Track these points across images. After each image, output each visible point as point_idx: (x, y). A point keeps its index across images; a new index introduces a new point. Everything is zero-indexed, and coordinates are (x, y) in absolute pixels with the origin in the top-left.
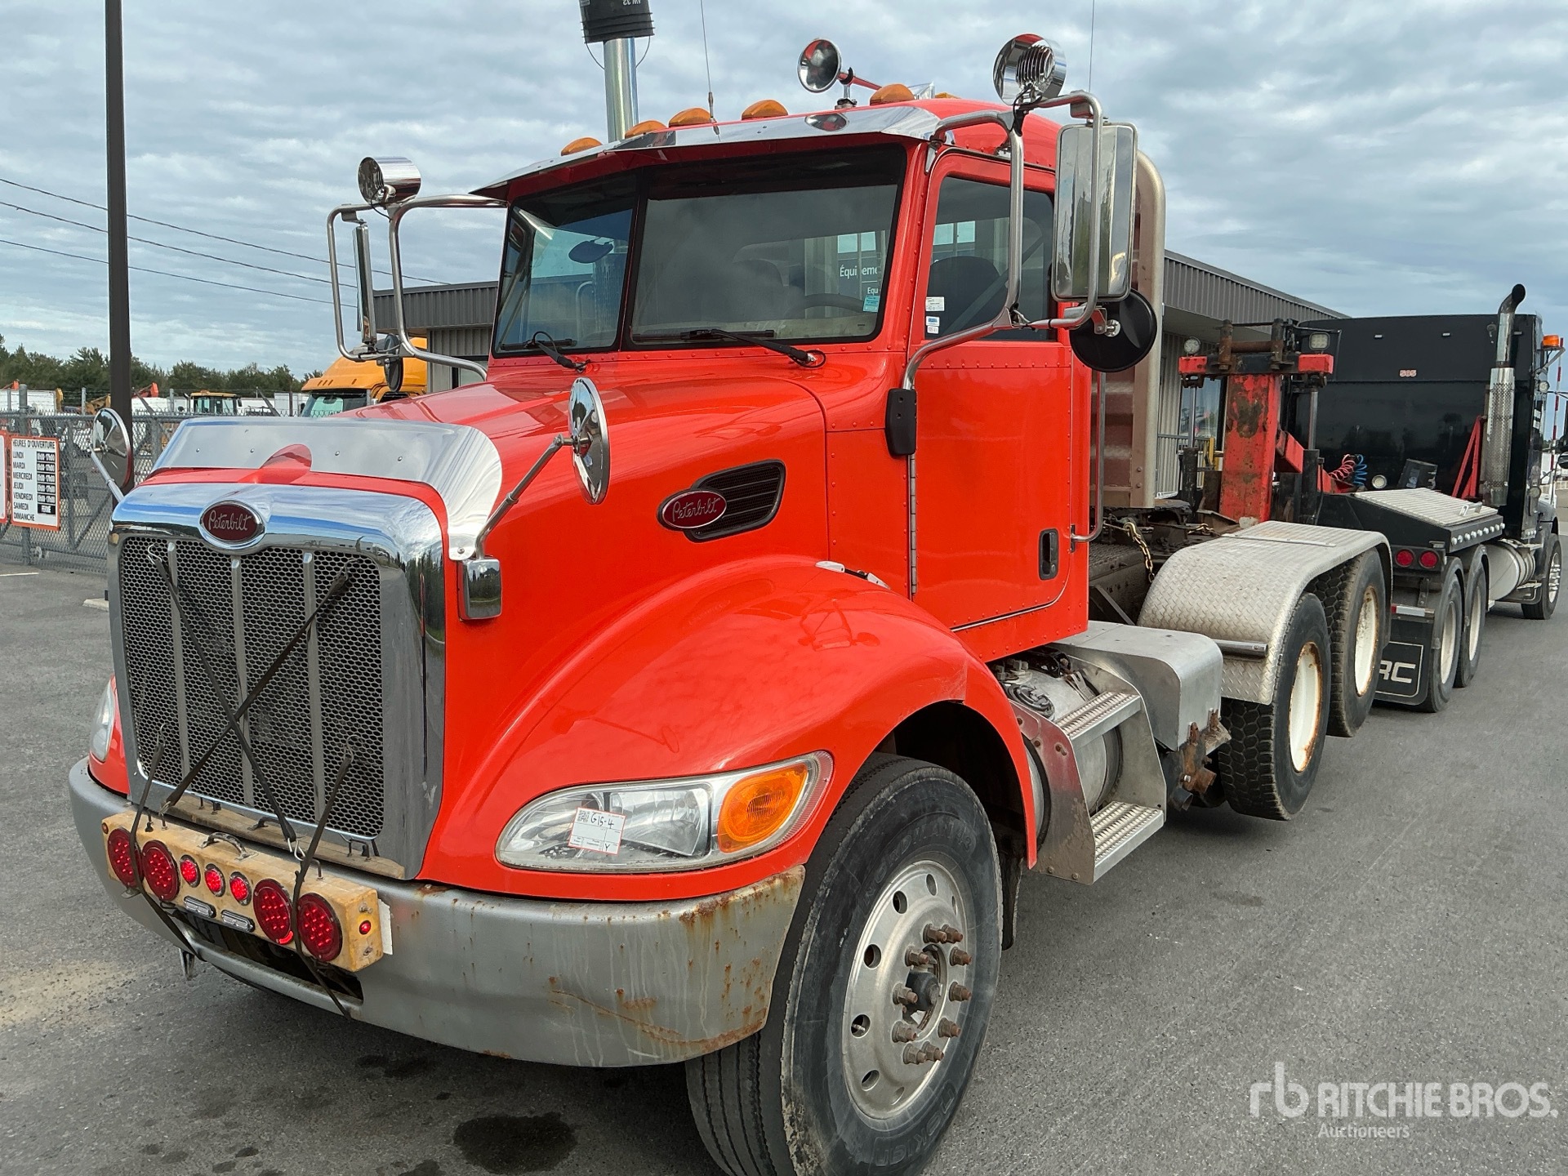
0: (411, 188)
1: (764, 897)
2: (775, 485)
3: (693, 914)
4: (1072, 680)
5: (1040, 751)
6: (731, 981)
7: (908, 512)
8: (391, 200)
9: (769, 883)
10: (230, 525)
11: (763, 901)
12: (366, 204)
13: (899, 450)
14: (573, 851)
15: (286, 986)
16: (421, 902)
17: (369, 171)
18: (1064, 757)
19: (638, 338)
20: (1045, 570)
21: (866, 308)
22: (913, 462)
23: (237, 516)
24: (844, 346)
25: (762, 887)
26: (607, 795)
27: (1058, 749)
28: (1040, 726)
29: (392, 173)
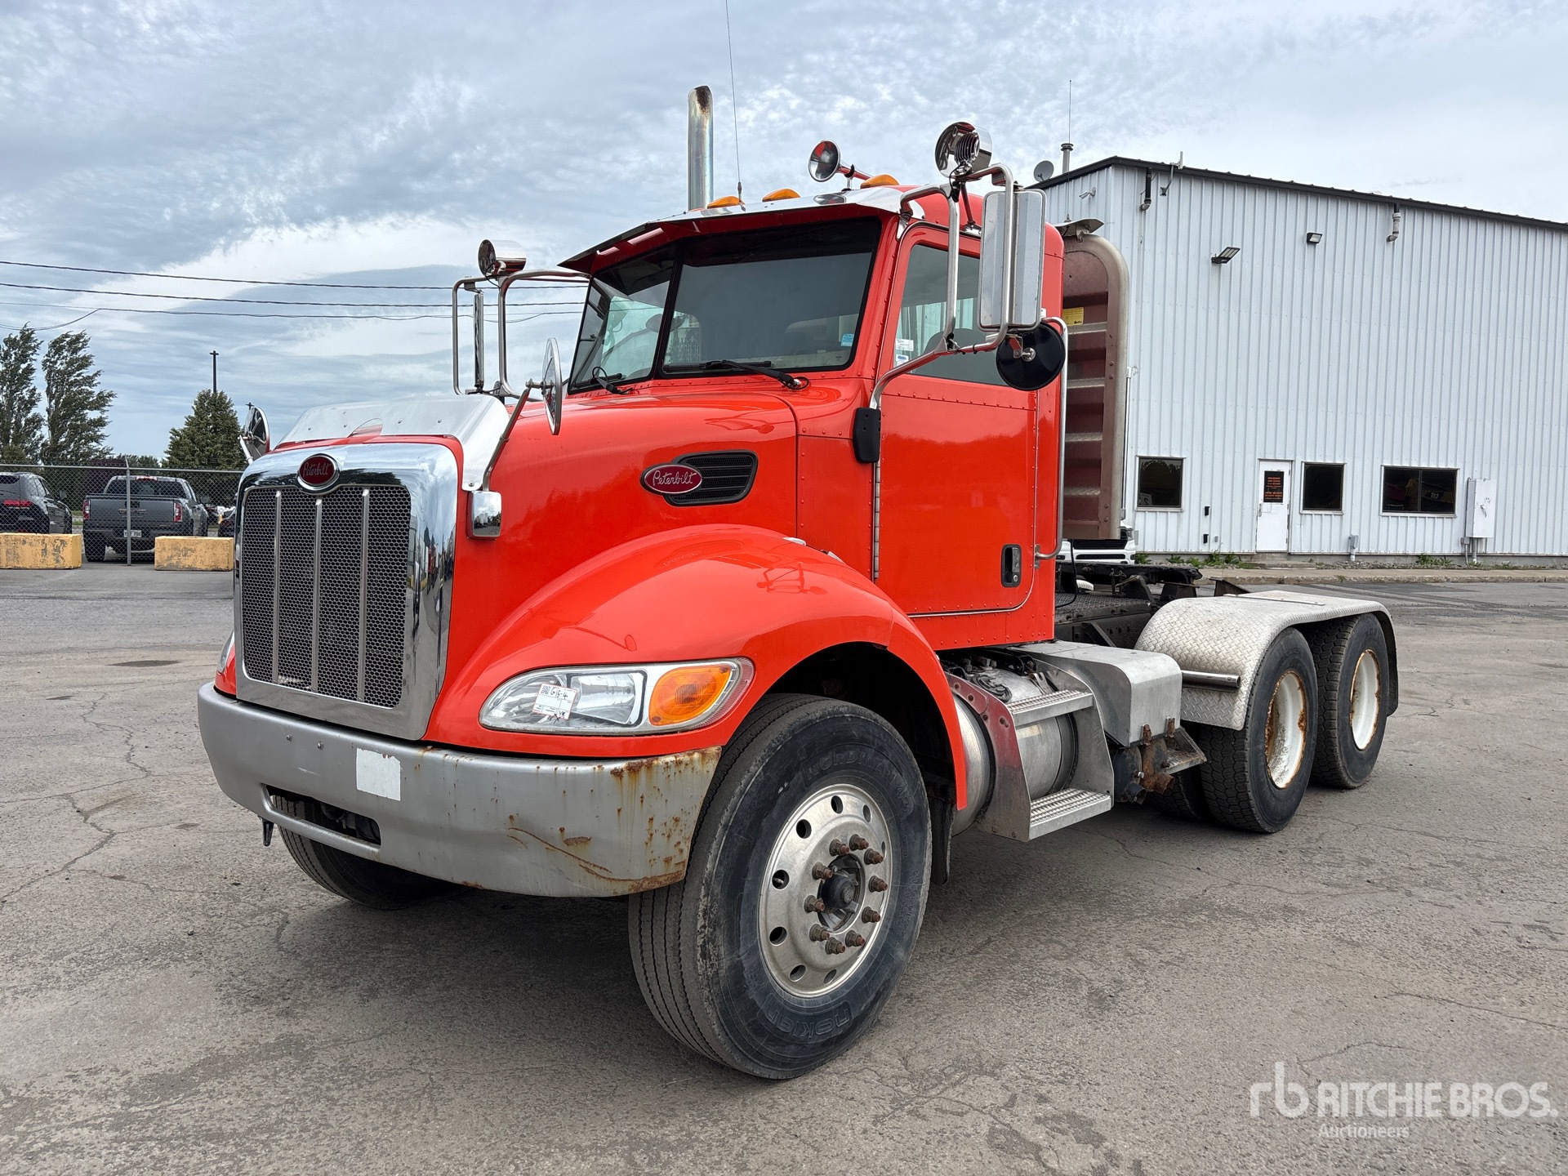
0: (520, 265)
1: (683, 766)
2: (748, 471)
3: (622, 770)
4: (1034, 678)
5: (988, 724)
6: (653, 832)
7: (873, 511)
8: (502, 274)
9: (689, 755)
10: (318, 471)
11: (683, 767)
12: (483, 276)
13: (863, 457)
14: (537, 717)
15: (330, 838)
16: (422, 756)
17: (487, 249)
18: (1006, 729)
19: (668, 369)
20: (1007, 577)
21: (843, 344)
22: (879, 470)
23: (322, 465)
24: (823, 374)
25: (683, 757)
26: (569, 676)
27: (1002, 721)
28: (987, 702)
29: (503, 254)
